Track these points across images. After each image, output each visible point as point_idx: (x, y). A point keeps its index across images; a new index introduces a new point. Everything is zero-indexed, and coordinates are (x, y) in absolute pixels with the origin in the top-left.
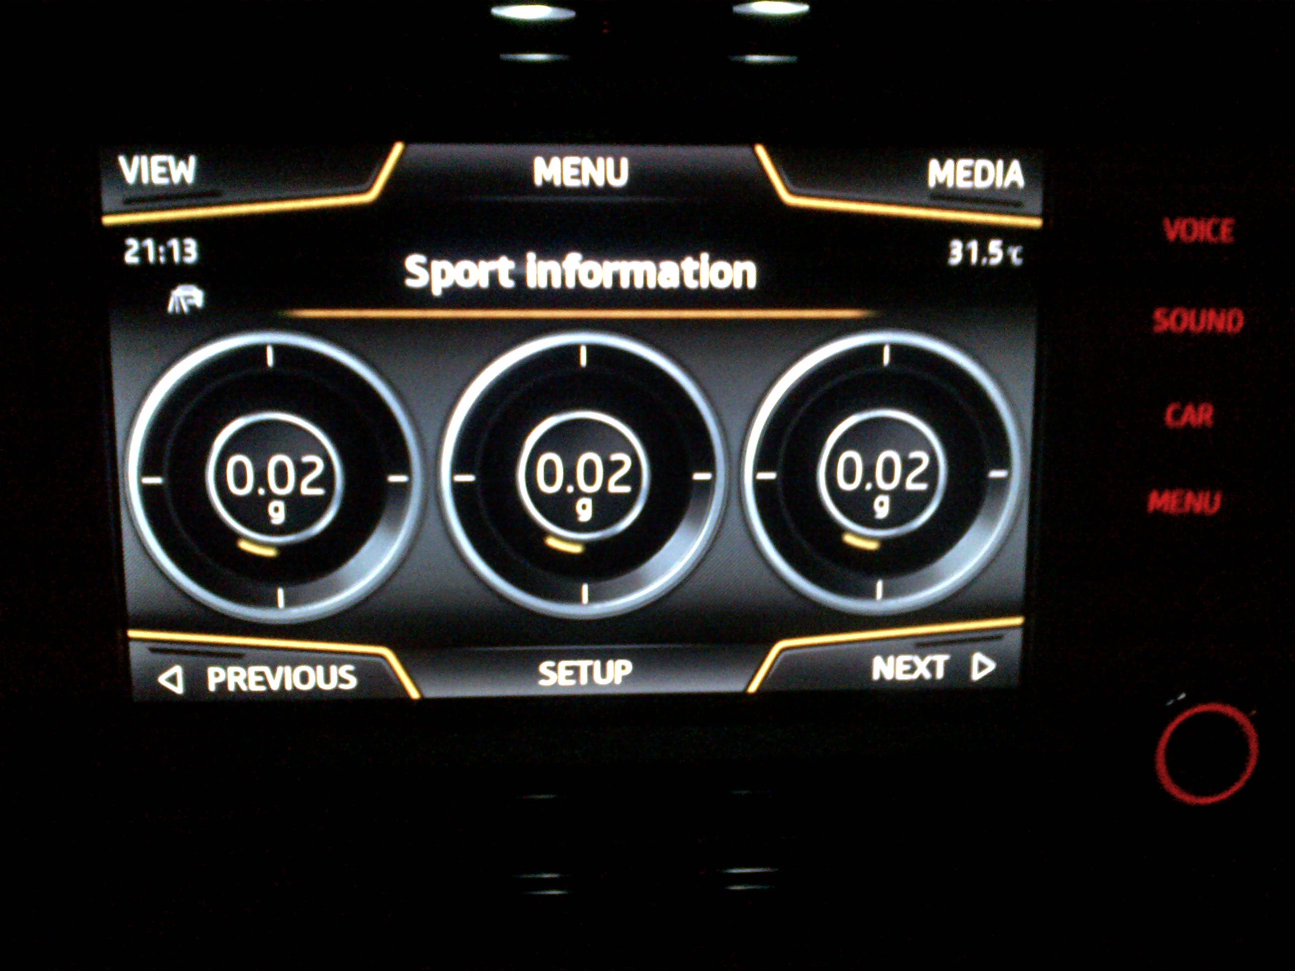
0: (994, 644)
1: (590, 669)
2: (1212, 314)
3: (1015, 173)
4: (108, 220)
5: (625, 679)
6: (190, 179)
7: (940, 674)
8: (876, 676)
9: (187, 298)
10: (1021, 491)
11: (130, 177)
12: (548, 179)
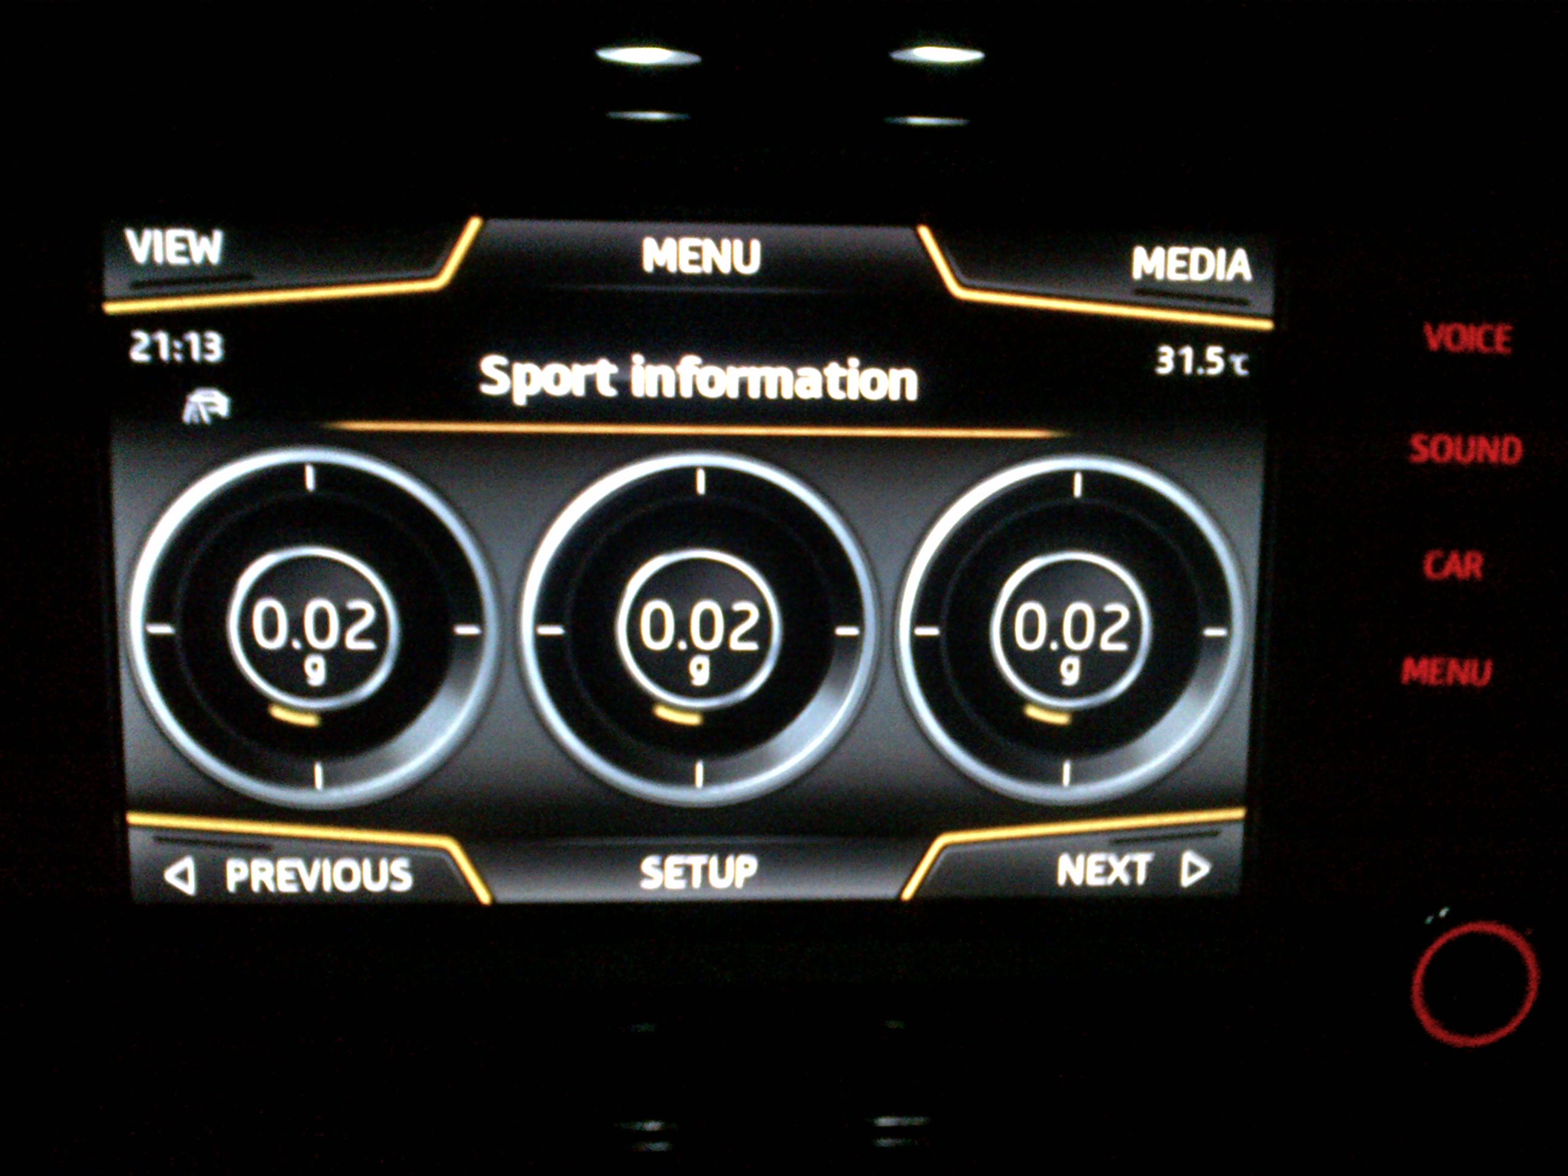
0: (1208, 842)
1: (705, 869)
2: (1483, 442)
3: (1240, 264)
4: (112, 308)
5: (748, 881)
6: (215, 258)
7: (1141, 879)
8: (1061, 881)
9: (208, 405)
10: (1244, 654)
11: (140, 255)
12: (661, 264)
